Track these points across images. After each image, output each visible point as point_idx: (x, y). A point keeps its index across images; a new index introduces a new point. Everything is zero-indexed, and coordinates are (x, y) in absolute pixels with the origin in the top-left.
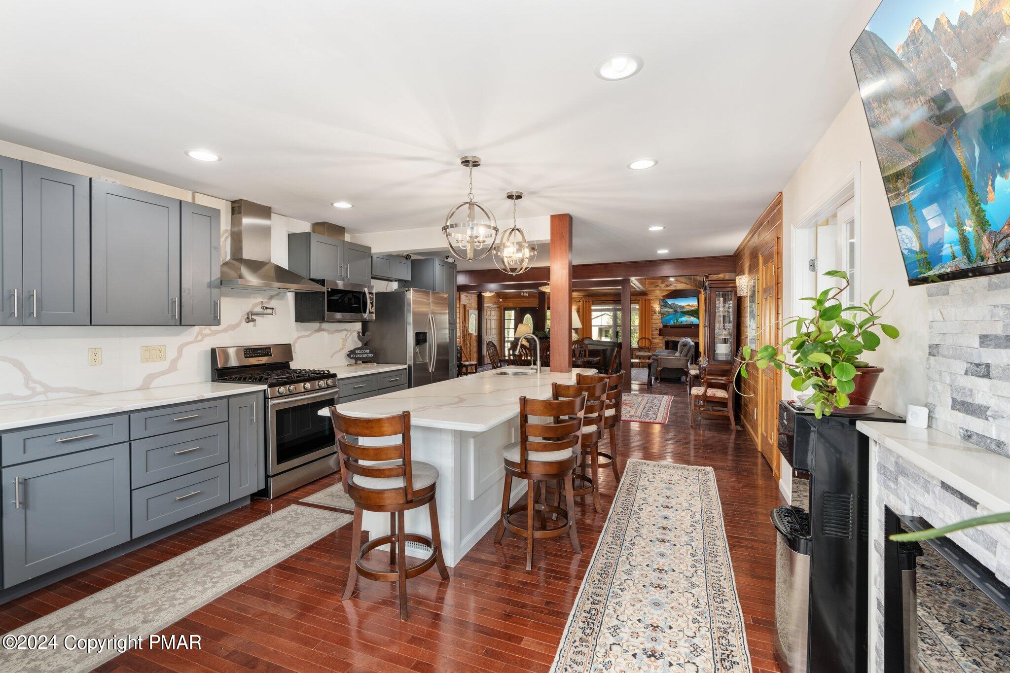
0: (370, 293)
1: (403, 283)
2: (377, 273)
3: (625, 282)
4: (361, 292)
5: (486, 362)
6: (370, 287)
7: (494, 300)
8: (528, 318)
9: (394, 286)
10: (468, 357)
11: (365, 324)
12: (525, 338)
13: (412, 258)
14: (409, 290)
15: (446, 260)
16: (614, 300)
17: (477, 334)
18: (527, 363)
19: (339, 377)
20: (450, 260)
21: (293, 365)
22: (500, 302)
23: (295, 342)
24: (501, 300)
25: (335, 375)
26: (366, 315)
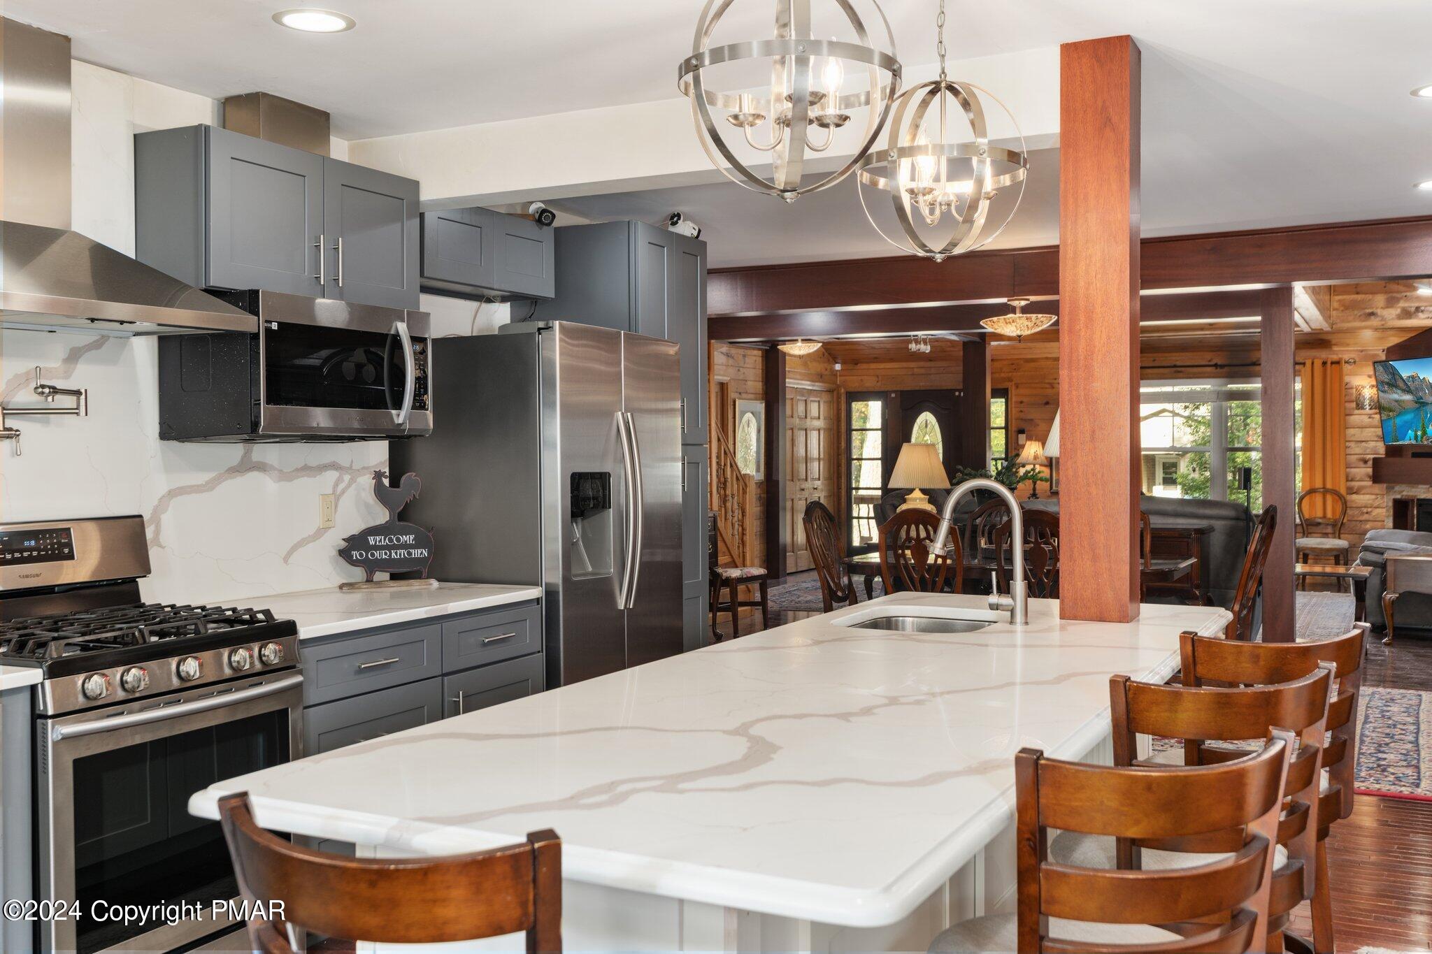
0: (415, 340)
1: (525, 303)
2: (439, 269)
3: (1278, 300)
4: (385, 336)
5: (791, 567)
6: (418, 319)
7: (818, 367)
8: (927, 428)
9: (499, 315)
10: (735, 552)
11: (400, 445)
12: (924, 491)
13: (556, 224)
14: (548, 328)
15: (671, 229)
16: (1216, 366)
17: (761, 476)
18: (976, 585)
19: (304, 632)
20: (686, 228)
21: (152, 592)
22: (834, 374)
23: (158, 511)
24: (838, 367)
25: (289, 628)
26: (403, 413)
